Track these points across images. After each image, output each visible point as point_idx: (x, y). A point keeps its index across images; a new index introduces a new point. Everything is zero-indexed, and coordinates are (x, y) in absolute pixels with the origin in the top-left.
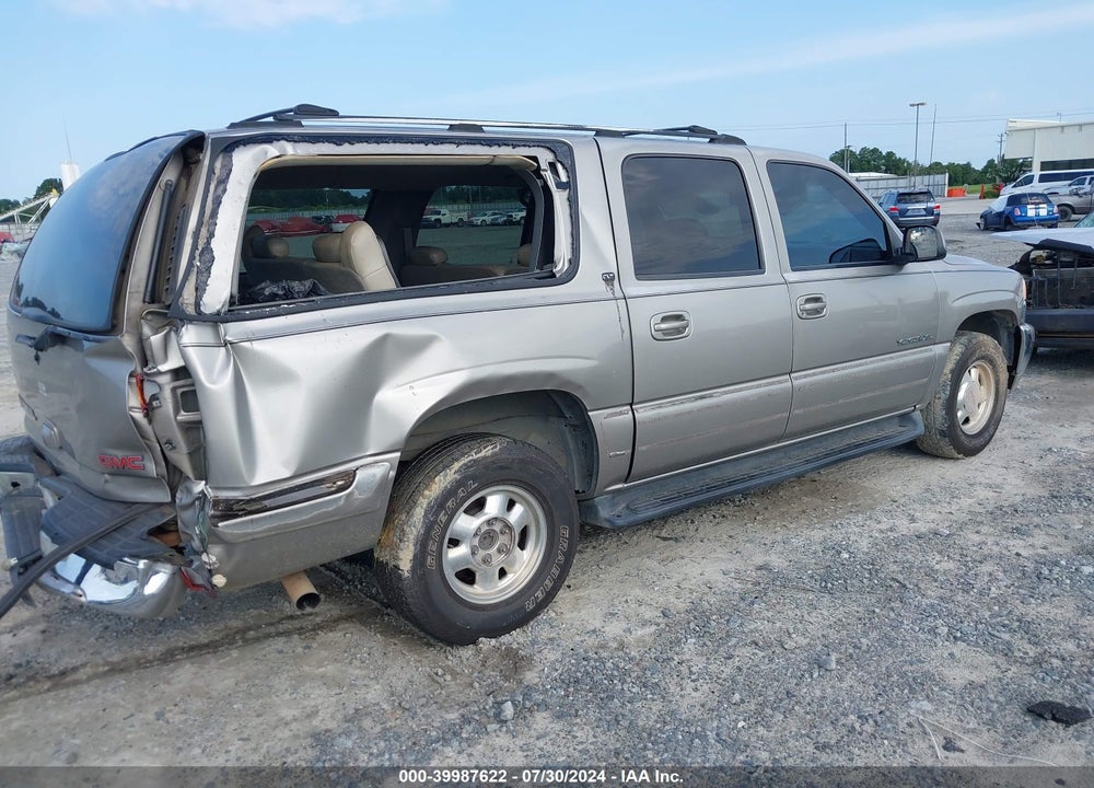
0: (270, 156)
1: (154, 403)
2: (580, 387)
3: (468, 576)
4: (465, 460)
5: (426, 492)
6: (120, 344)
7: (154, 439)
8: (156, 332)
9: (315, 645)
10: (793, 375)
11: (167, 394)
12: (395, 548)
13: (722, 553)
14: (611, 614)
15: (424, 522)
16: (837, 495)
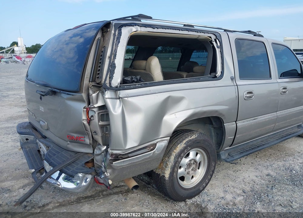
0: (133, 31)
1: (92, 118)
2: (224, 115)
3: (182, 179)
4: (187, 140)
5: (175, 151)
6: (82, 96)
7: (90, 131)
8: (94, 93)
9: (128, 199)
10: (277, 112)
11: (96, 115)
12: (163, 169)
13: (252, 169)
14: (225, 191)
15: (174, 161)
16: (279, 149)
